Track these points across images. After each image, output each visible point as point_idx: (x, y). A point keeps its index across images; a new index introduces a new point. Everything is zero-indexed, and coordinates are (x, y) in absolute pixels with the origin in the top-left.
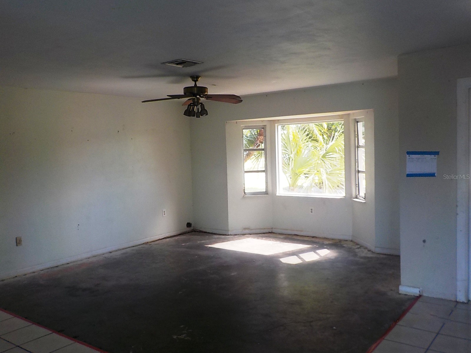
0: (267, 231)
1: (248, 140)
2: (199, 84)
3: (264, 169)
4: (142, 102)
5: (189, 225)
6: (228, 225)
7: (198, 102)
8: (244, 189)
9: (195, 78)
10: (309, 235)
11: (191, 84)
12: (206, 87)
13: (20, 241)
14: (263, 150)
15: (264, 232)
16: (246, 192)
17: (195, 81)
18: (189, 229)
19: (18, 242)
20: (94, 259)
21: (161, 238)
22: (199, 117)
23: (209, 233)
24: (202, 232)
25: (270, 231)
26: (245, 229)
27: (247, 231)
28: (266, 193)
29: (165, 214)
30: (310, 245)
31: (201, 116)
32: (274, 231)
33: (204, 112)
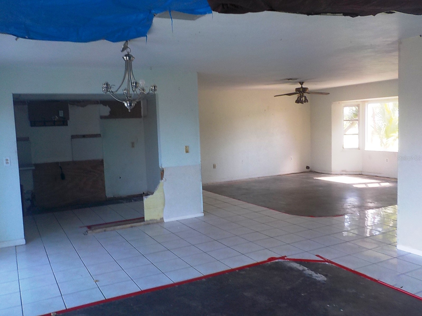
0: (358, 173)
1: (354, 113)
2: (304, 86)
3: (358, 133)
4: (275, 96)
5: (308, 167)
6: (331, 168)
7: (303, 96)
8: (343, 146)
9: (302, 83)
10: (385, 176)
11: (299, 86)
12: (307, 87)
13: (215, 166)
14: (357, 120)
15: (356, 174)
16: (344, 147)
17: (302, 85)
18: (307, 170)
19: (214, 166)
20: (250, 180)
21: (289, 173)
22: (303, 103)
23: (320, 173)
24: (316, 172)
25: (360, 173)
26: (343, 171)
27: (344, 173)
28: (359, 149)
29: (292, 159)
30: (379, 180)
31: (304, 103)
32: (363, 173)
33: (306, 101)
